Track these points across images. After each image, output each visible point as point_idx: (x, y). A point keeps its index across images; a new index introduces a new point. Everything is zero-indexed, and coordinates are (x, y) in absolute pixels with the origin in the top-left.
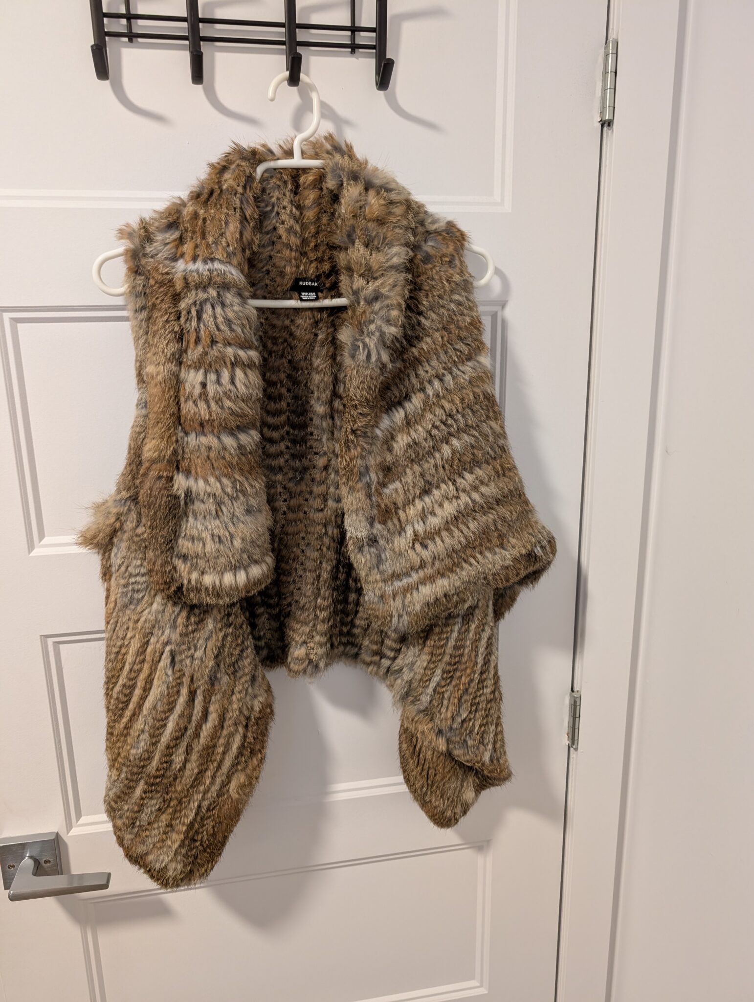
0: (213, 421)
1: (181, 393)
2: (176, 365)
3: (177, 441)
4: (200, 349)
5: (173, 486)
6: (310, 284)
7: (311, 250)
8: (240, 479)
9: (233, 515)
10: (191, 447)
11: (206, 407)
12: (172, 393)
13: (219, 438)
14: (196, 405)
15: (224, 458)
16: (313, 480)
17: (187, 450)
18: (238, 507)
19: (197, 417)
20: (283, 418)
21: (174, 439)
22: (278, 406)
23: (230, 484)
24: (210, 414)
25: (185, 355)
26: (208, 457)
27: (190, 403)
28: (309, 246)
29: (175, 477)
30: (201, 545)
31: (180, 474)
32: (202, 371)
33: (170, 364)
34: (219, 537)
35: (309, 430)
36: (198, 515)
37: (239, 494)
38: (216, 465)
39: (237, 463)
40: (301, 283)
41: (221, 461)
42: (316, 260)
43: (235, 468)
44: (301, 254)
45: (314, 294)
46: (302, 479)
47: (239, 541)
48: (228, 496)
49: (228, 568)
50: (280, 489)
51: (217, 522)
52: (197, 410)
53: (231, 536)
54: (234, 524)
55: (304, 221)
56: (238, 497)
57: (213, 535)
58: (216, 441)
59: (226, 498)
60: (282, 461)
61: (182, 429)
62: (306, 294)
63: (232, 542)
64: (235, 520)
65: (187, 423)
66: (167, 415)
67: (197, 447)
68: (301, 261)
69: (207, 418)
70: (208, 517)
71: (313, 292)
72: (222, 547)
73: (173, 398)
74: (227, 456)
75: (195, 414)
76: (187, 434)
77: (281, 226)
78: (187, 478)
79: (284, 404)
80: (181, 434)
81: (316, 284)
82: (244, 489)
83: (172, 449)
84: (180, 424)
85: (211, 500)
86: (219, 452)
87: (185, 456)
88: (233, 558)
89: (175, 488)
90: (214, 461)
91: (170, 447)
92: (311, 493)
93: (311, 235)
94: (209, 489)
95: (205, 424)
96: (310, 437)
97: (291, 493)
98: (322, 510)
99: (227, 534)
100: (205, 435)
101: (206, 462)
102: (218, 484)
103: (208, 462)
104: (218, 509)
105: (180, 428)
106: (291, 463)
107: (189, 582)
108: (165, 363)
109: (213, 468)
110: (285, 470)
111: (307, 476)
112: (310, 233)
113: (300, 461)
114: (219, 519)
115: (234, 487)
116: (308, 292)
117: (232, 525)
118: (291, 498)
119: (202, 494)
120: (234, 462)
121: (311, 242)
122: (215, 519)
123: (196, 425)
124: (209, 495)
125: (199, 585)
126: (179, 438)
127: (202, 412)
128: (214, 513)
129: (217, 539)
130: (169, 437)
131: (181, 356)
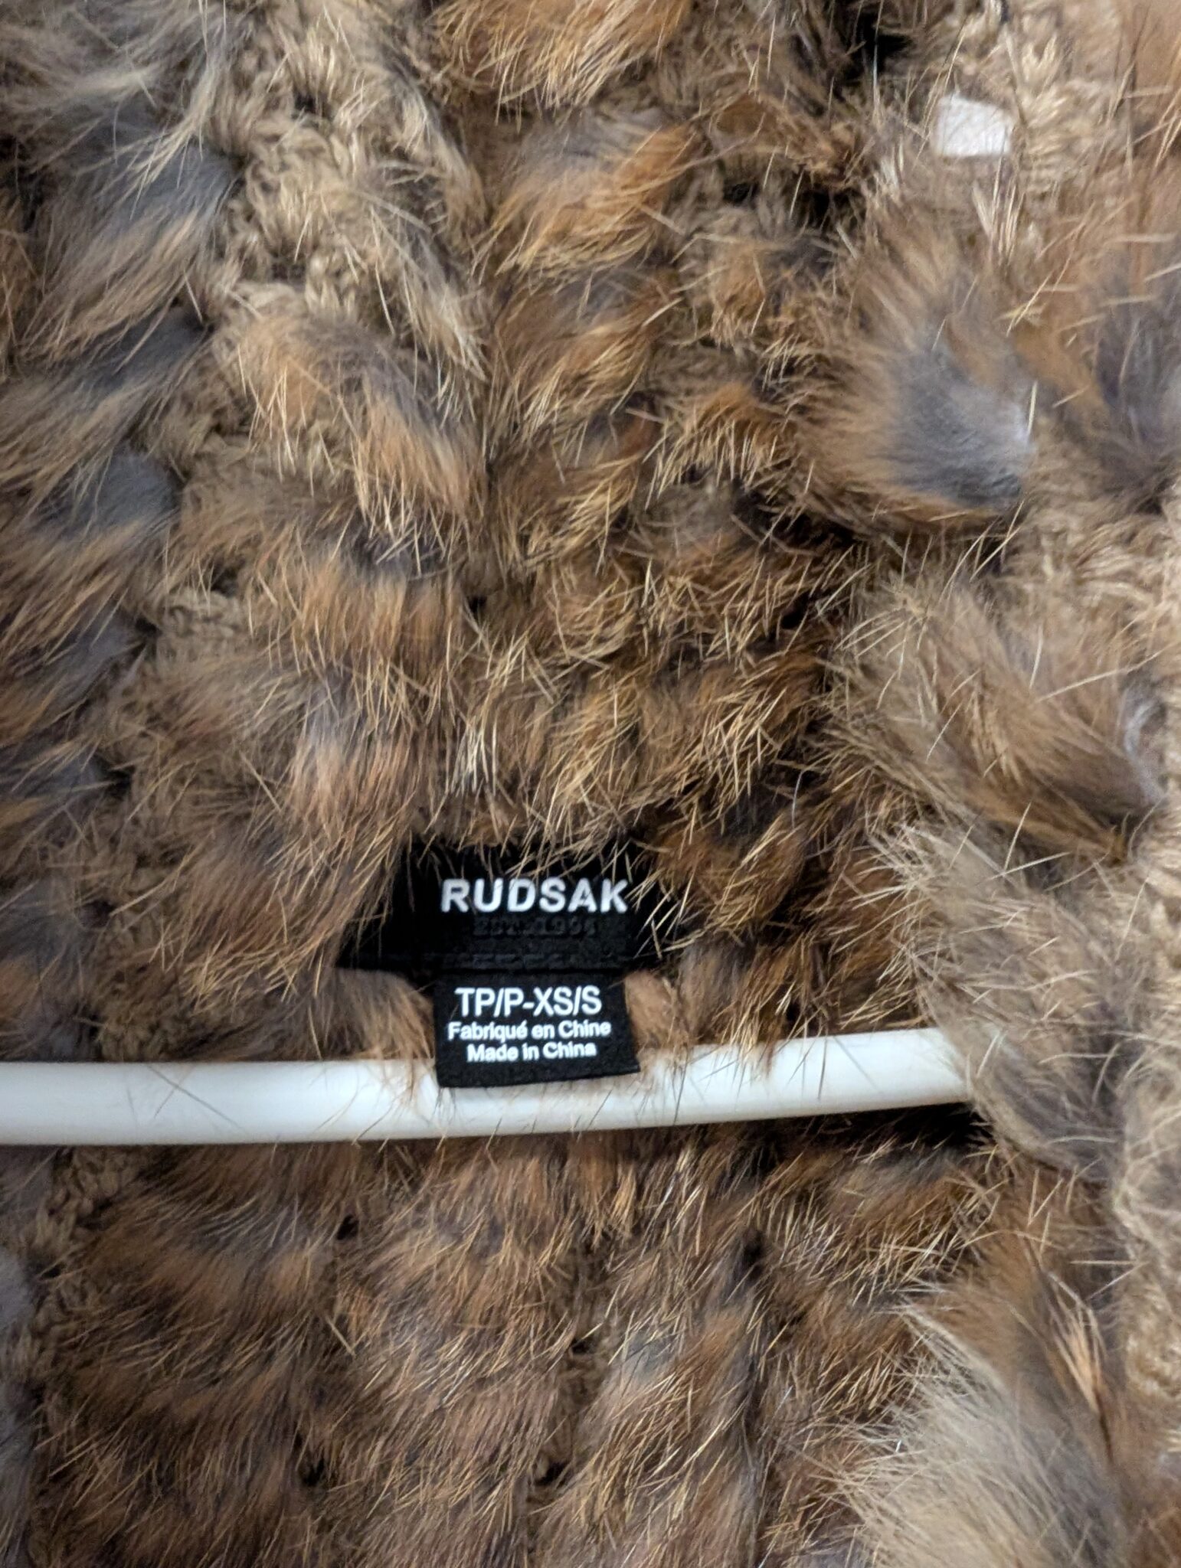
6: (551, 895)
7: (584, 556)
28: (558, 520)
40: (454, 893)
42: (624, 658)
44: (477, 605)
45: (589, 996)
55: (524, 257)
62: (509, 998)
68: (470, 669)
71: (573, 978)
77: (264, 295)
81: (612, 897)
93: (582, 405)
112: (574, 385)
116: (529, 978)
121: (581, 481)
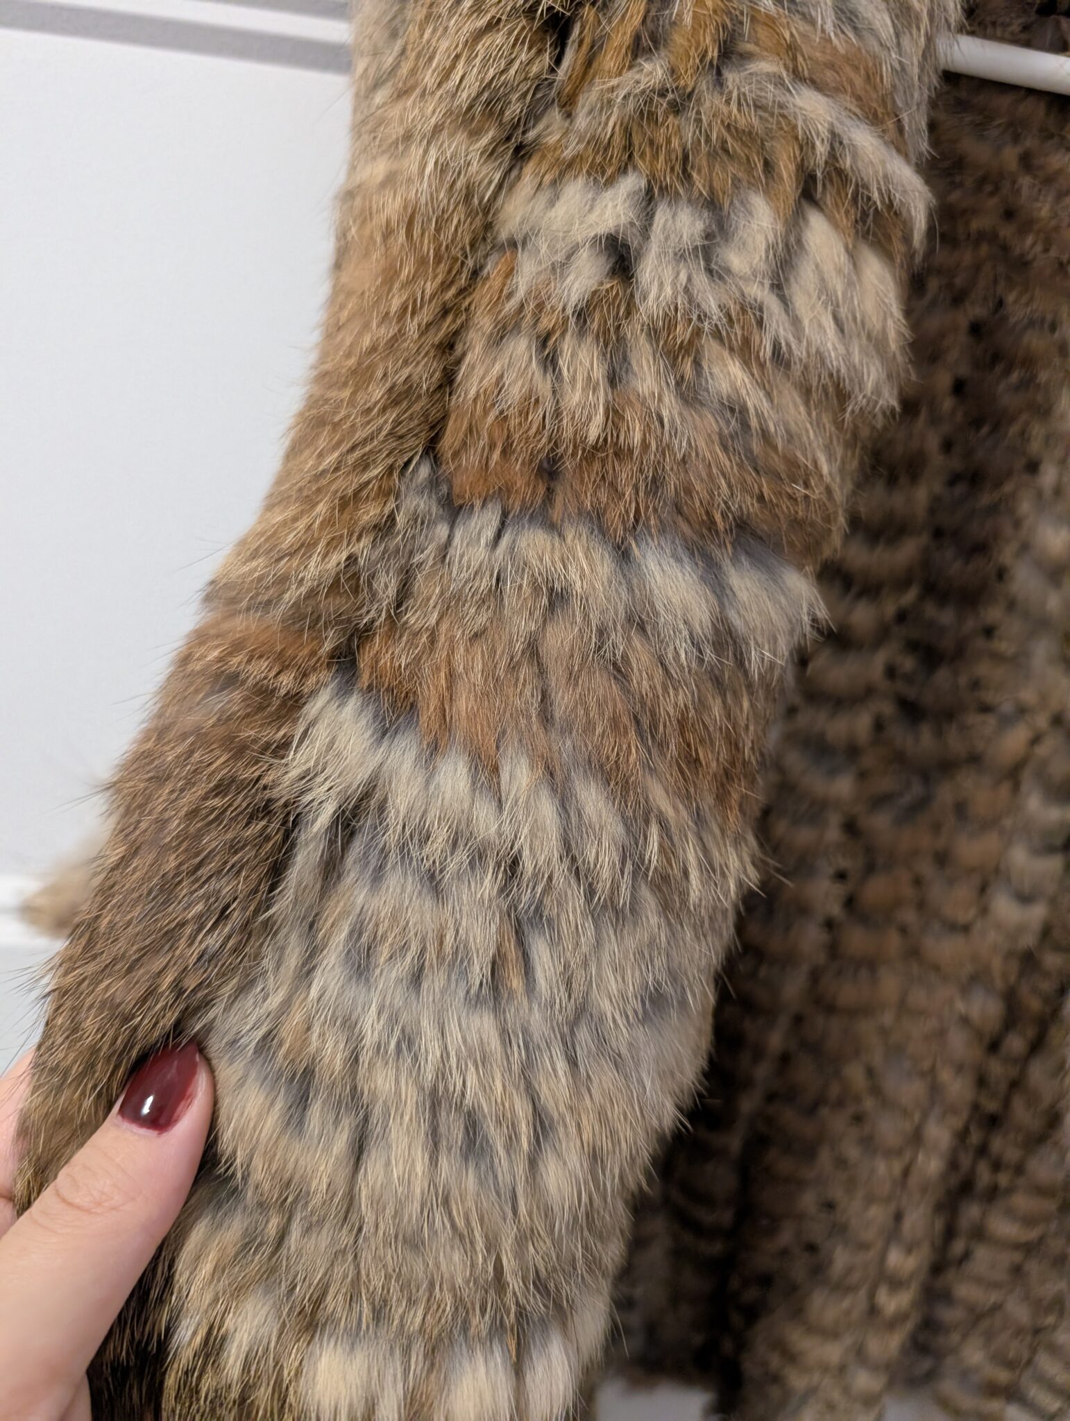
0: (622, 453)
1: (482, 296)
2: (490, 154)
3: (385, 528)
4: (653, 71)
5: (283, 747)
8: (670, 812)
9: (582, 1011)
10: (458, 574)
11: (599, 372)
12: (430, 288)
13: (623, 555)
14: (550, 362)
15: (619, 671)
16: (961, 809)
17: (427, 588)
18: (618, 969)
19: (535, 417)
20: (907, 552)
21: (370, 513)
22: (898, 501)
23: (613, 828)
24: (614, 415)
25: (555, 115)
26: (533, 650)
27: (521, 347)
29: (312, 708)
30: (341, 1142)
31: (354, 702)
32: (631, 183)
33: (461, 136)
34: (472, 1124)
35: (993, 614)
36: (384, 952)
37: (645, 893)
38: (563, 701)
39: (682, 723)
41: (600, 684)
43: (662, 745)
46: (921, 805)
47: (575, 1159)
48: (591, 892)
49: (479, 1323)
50: (833, 833)
51: (484, 1025)
52: (544, 387)
53: (542, 1125)
54: (573, 1062)
56: (635, 907)
57: (434, 1101)
58: (605, 565)
59: (576, 900)
60: (860, 724)
61: (434, 483)
63: (533, 1163)
64: (584, 1035)
65: (471, 459)
66: (377, 393)
67: (485, 583)
69: (594, 432)
70: (434, 982)
72: (471, 1181)
73: (426, 315)
74: (640, 656)
75: (531, 401)
76: (454, 509)
78: (384, 731)
79: (921, 495)
80: (415, 502)
82: (676, 872)
83: (339, 557)
84: (431, 449)
85: (488, 885)
86: (601, 632)
87: (412, 618)
88: (520, 1252)
89: (299, 760)
90: (556, 676)
91: (333, 545)
92: (942, 859)
94: (486, 822)
95: (569, 465)
96: (980, 643)
97: (870, 851)
98: (966, 929)
99: (522, 1110)
100: (553, 527)
101: (513, 668)
102: (547, 809)
103: (525, 671)
104: (512, 952)
105: (424, 471)
106: (899, 735)
107: (212, 1347)
108: (437, 129)
109: (546, 718)
110: (869, 760)
111: (945, 794)
113: (939, 733)
114: (497, 1009)
115: (631, 854)
117: (561, 1065)
118: (870, 869)
119: (440, 837)
120: (670, 706)
122: (474, 1002)
123: (518, 473)
124: (478, 857)
125: (262, 1395)
126: (400, 520)
127: (574, 398)
128: (479, 970)
129: (454, 1130)
130: (348, 503)
131: (533, 115)
